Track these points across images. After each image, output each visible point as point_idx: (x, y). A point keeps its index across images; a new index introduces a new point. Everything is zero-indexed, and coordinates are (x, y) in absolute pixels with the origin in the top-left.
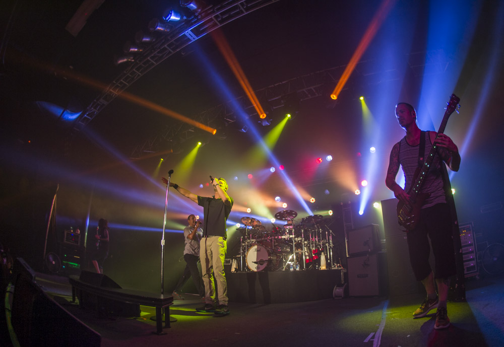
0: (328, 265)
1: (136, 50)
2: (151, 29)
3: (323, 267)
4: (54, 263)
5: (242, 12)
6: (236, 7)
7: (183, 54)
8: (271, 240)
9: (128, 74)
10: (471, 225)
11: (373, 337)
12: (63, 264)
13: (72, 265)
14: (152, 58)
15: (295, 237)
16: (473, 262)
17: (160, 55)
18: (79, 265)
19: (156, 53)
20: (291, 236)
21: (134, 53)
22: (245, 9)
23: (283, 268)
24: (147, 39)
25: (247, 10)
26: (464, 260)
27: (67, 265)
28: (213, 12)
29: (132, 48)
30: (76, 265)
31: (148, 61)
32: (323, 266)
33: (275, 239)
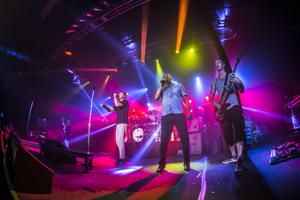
0: (175, 138)
1: (76, 26)
2: (84, 15)
4: (32, 135)
5: (131, 7)
6: (128, 4)
7: (100, 28)
8: (146, 125)
9: (72, 39)
10: (249, 117)
11: (201, 175)
12: (37, 136)
13: (42, 137)
14: (84, 30)
15: (158, 124)
16: (250, 136)
17: (89, 29)
19: (86, 28)
20: (156, 123)
21: (75, 28)
22: (132, 5)
24: (82, 21)
25: (133, 6)
26: (247, 135)
27: (39, 137)
28: (116, 7)
29: (74, 25)
30: (44, 137)
31: (82, 32)
32: (173, 139)
33: (147, 124)
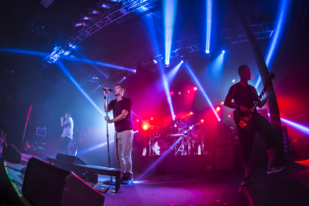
0: (202, 152)
2: (98, 6)
3: (199, 153)
4: (29, 146)
7: (118, 22)
9: (82, 34)
12: (35, 148)
14: (98, 24)
15: (184, 135)
17: (103, 22)
18: (45, 149)
19: (100, 21)
20: (181, 134)
21: (86, 20)
23: (175, 154)
24: (95, 12)
27: (37, 148)
29: (86, 17)
30: (43, 148)
31: (96, 25)
33: (172, 136)
